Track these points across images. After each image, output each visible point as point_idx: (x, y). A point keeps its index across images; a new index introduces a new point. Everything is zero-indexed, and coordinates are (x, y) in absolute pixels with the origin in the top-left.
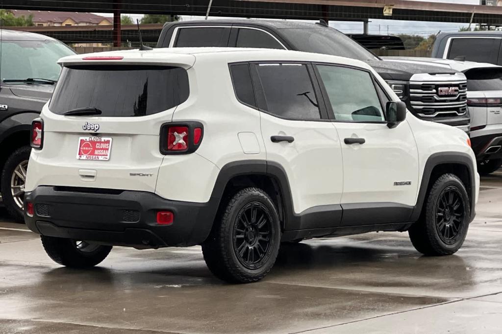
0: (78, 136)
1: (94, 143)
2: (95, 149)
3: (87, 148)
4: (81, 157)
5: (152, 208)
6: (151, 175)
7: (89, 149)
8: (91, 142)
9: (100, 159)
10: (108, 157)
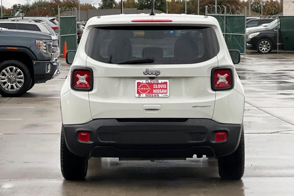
0: (134, 79)
1: (151, 85)
2: (152, 89)
3: (145, 89)
4: (140, 95)
5: (214, 130)
6: (209, 106)
7: (147, 89)
8: (149, 84)
9: (160, 96)
10: (168, 94)
